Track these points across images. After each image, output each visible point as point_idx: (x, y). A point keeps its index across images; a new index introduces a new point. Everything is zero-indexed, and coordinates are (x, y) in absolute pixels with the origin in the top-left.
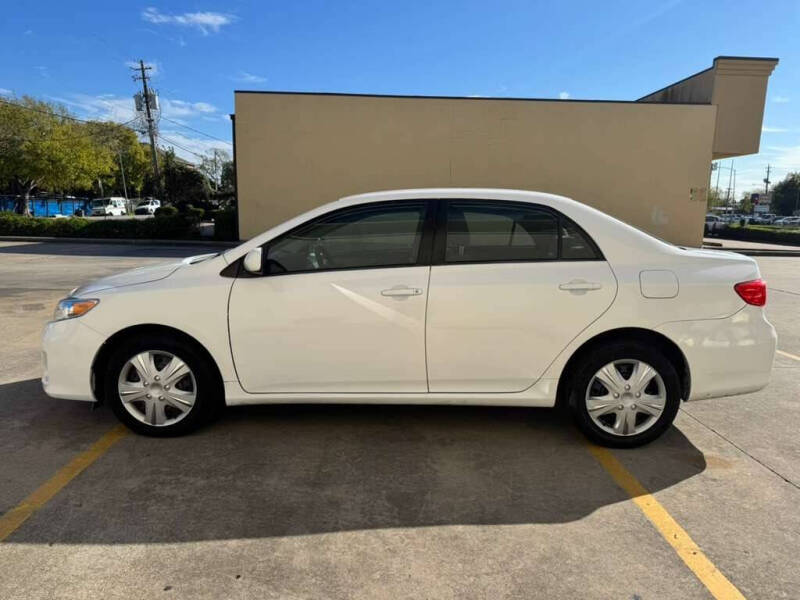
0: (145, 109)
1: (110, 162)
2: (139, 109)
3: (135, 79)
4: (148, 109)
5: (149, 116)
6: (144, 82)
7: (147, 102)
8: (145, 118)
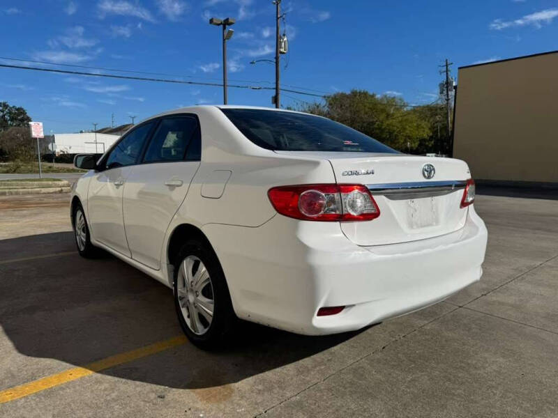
0: (445, 92)
1: (427, 130)
2: (441, 93)
3: (441, 73)
4: (447, 92)
5: (448, 97)
6: (447, 74)
7: (447, 87)
8: (444, 97)
